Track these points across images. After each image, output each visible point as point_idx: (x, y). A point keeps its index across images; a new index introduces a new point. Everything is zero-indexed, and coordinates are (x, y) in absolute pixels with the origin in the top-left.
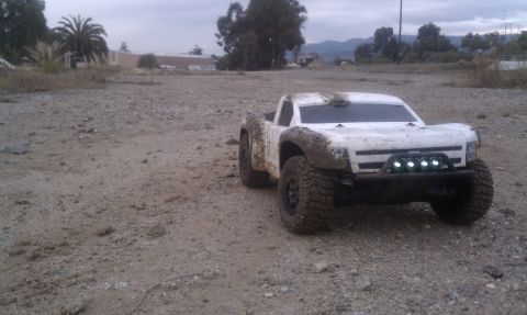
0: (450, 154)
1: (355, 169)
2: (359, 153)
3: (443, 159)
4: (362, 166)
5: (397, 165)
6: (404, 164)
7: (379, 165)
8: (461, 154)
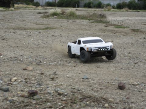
0: (107, 48)
1: (93, 51)
2: (93, 48)
3: (107, 49)
4: (94, 50)
5: (99, 50)
6: (100, 49)
7: (96, 50)
8: (109, 48)
